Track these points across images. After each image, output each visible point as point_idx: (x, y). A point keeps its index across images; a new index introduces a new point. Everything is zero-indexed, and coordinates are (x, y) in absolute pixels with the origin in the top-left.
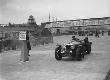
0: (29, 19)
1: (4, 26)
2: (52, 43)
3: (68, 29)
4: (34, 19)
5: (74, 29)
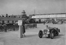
0: (22, 13)
2: (36, 27)
3: (46, 19)
5: (49, 19)
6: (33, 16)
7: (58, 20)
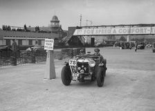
0: (52, 22)
1: (16, 29)
3: (106, 38)
4: (59, 22)
5: (115, 38)
6: (77, 30)
7: (133, 40)
